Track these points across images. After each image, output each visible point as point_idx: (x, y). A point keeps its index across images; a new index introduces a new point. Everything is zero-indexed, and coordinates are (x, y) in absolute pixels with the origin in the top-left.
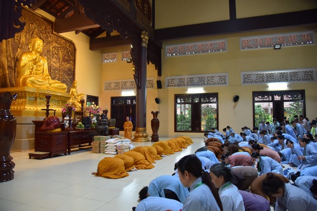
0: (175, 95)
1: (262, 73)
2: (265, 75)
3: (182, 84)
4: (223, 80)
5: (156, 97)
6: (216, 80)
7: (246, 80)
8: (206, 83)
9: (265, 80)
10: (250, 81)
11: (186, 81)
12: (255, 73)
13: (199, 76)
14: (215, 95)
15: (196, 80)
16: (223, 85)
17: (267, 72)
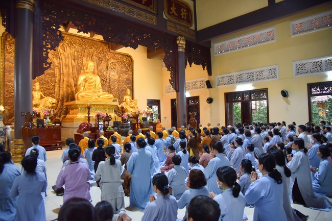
0: (225, 93)
1: (320, 60)
2: (323, 62)
3: (231, 82)
4: (273, 74)
5: (208, 97)
6: (266, 74)
7: (300, 71)
8: (255, 78)
9: (324, 68)
10: (304, 71)
11: (235, 79)
12: (311, 61)
13: (248, 72)
14: (265, 91)
15: (245, 77)
16: (273, 79)
17: (327, 59)
